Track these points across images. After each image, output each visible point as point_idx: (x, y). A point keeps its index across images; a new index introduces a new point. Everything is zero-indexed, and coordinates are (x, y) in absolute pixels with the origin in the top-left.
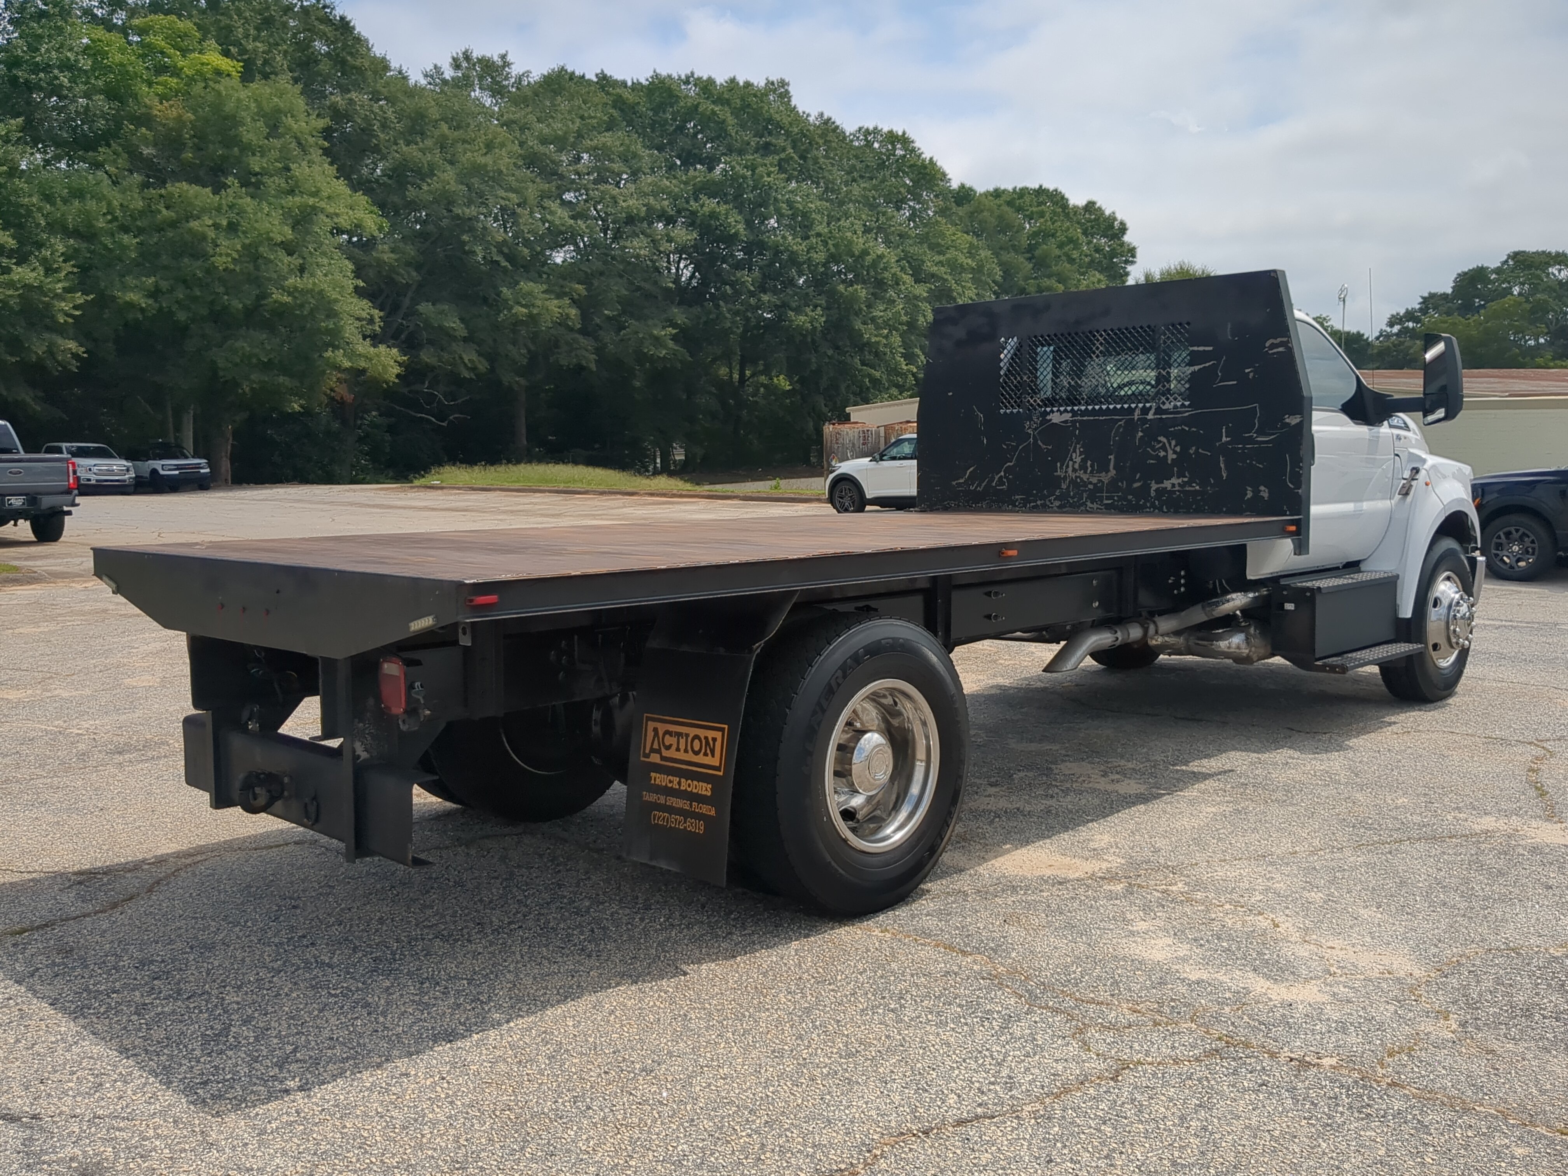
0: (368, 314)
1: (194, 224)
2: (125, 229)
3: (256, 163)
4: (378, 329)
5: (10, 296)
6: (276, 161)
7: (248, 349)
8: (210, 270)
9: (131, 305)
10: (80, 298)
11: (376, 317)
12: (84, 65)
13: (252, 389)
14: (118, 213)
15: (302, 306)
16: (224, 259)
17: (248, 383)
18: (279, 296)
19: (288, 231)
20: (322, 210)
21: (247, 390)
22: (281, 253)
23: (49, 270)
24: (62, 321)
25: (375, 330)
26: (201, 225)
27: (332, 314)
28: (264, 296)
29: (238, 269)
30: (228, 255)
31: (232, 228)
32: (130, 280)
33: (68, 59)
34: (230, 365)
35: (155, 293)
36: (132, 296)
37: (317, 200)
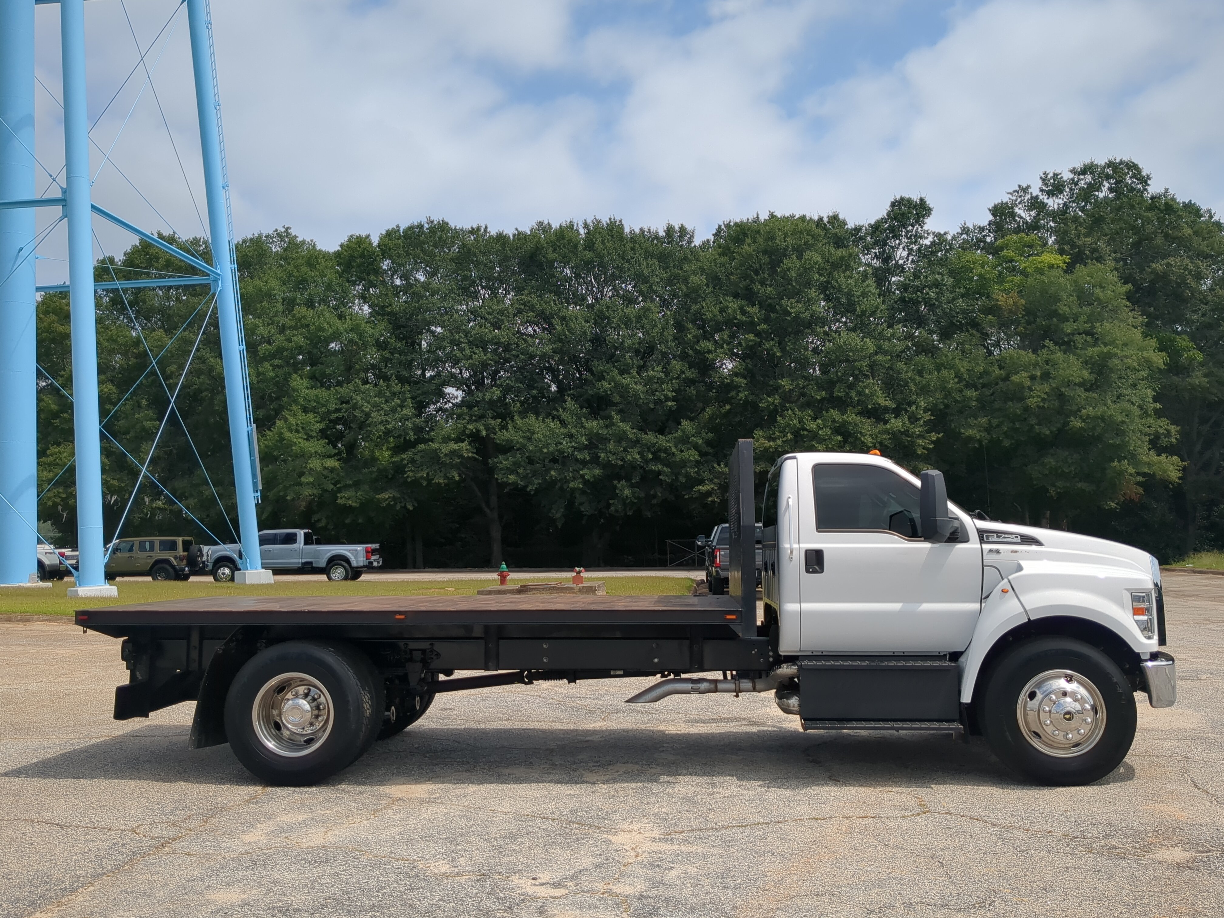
0: (1166, 429)
1: (1015, 378)
2: (968, 386)
3: (1068, 327)
4: (1174, 440)
5: (885, 439)
6: (1085, 322)
7: (1054, 464)
8: (1027, 409)
9: (970, 439)
10: (934, 437)
11: (1173, 431)
12: (947, 281)
13: (1058, 493)
14: (965, 376)
15: (1094, 428)
16: (1035, 400)
17: (1054, 489)
18: (1076, 423)
19: (1086, 374)
20: (1115, 355)
21: (1053, 494)
22: (1080, 391)
23: (913, 419)
24: (919, 453)
25: (1172, 442)
26: (1021, 378)
27: (1120, 433)
28: (1066, 424)
29: (1046, 406)
30: (1039, 397)
31: (1046, 376)
32: (972, 421)
33: (936, 280)
34: (1041, 476)
35: (988, 430)
36: (970, 432)
37: (1111, 348)
